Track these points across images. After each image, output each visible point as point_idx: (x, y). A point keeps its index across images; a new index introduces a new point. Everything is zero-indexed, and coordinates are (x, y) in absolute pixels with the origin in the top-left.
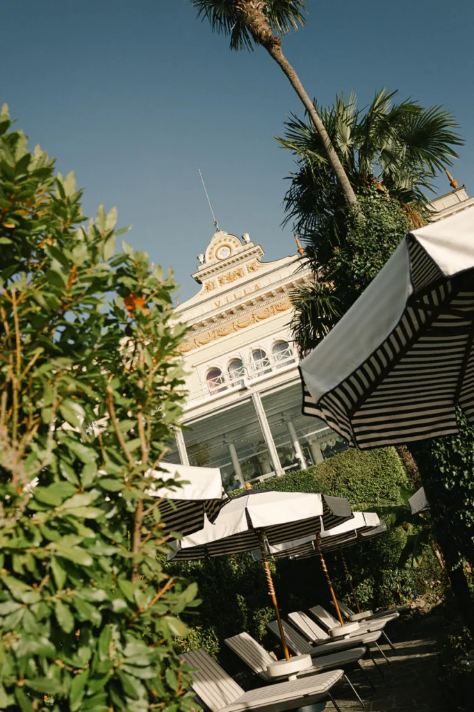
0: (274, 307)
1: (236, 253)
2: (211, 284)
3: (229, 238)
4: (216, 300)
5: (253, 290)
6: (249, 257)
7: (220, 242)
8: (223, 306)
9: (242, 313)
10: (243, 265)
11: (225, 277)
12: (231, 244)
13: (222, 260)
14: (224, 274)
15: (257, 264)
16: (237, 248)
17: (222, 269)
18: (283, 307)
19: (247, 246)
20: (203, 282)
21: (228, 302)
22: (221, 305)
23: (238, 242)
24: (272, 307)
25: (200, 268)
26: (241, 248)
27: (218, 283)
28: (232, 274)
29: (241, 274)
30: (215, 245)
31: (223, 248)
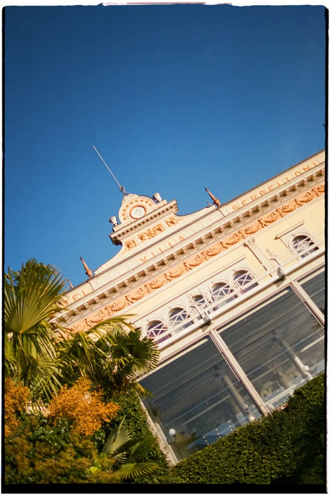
0: (205, 253)
1: (152, 211)
2: (131, 242)
3: (140, 199)
4: (141, 256)
5: (179, 241)
6: (166, 213)
7: (131, 203)
8: (150, 260)
9: (173, 263)
10: (162, 221)
11: (145, 233)
12: (144, 204)
13: (138, 219)
14: (144, 230)
15: (176, 218)
16: (151, 206)
17: (141, 227)
18: (214, 252)
19: (161, 204)
20: (123, 242)
21: (153, 256)
22: (147, 260)
23: (151, 201)
24: (202, 253)
25: (116, 229)
26: (155, 206)
27: (138, 241)
28: (151, 230)
29: (162, 228)
30: (127, 206)
31: (137, 208)
